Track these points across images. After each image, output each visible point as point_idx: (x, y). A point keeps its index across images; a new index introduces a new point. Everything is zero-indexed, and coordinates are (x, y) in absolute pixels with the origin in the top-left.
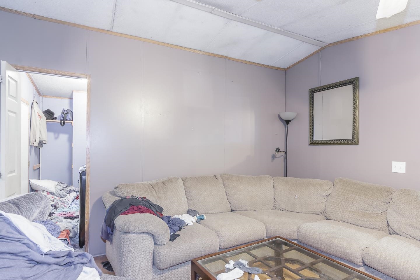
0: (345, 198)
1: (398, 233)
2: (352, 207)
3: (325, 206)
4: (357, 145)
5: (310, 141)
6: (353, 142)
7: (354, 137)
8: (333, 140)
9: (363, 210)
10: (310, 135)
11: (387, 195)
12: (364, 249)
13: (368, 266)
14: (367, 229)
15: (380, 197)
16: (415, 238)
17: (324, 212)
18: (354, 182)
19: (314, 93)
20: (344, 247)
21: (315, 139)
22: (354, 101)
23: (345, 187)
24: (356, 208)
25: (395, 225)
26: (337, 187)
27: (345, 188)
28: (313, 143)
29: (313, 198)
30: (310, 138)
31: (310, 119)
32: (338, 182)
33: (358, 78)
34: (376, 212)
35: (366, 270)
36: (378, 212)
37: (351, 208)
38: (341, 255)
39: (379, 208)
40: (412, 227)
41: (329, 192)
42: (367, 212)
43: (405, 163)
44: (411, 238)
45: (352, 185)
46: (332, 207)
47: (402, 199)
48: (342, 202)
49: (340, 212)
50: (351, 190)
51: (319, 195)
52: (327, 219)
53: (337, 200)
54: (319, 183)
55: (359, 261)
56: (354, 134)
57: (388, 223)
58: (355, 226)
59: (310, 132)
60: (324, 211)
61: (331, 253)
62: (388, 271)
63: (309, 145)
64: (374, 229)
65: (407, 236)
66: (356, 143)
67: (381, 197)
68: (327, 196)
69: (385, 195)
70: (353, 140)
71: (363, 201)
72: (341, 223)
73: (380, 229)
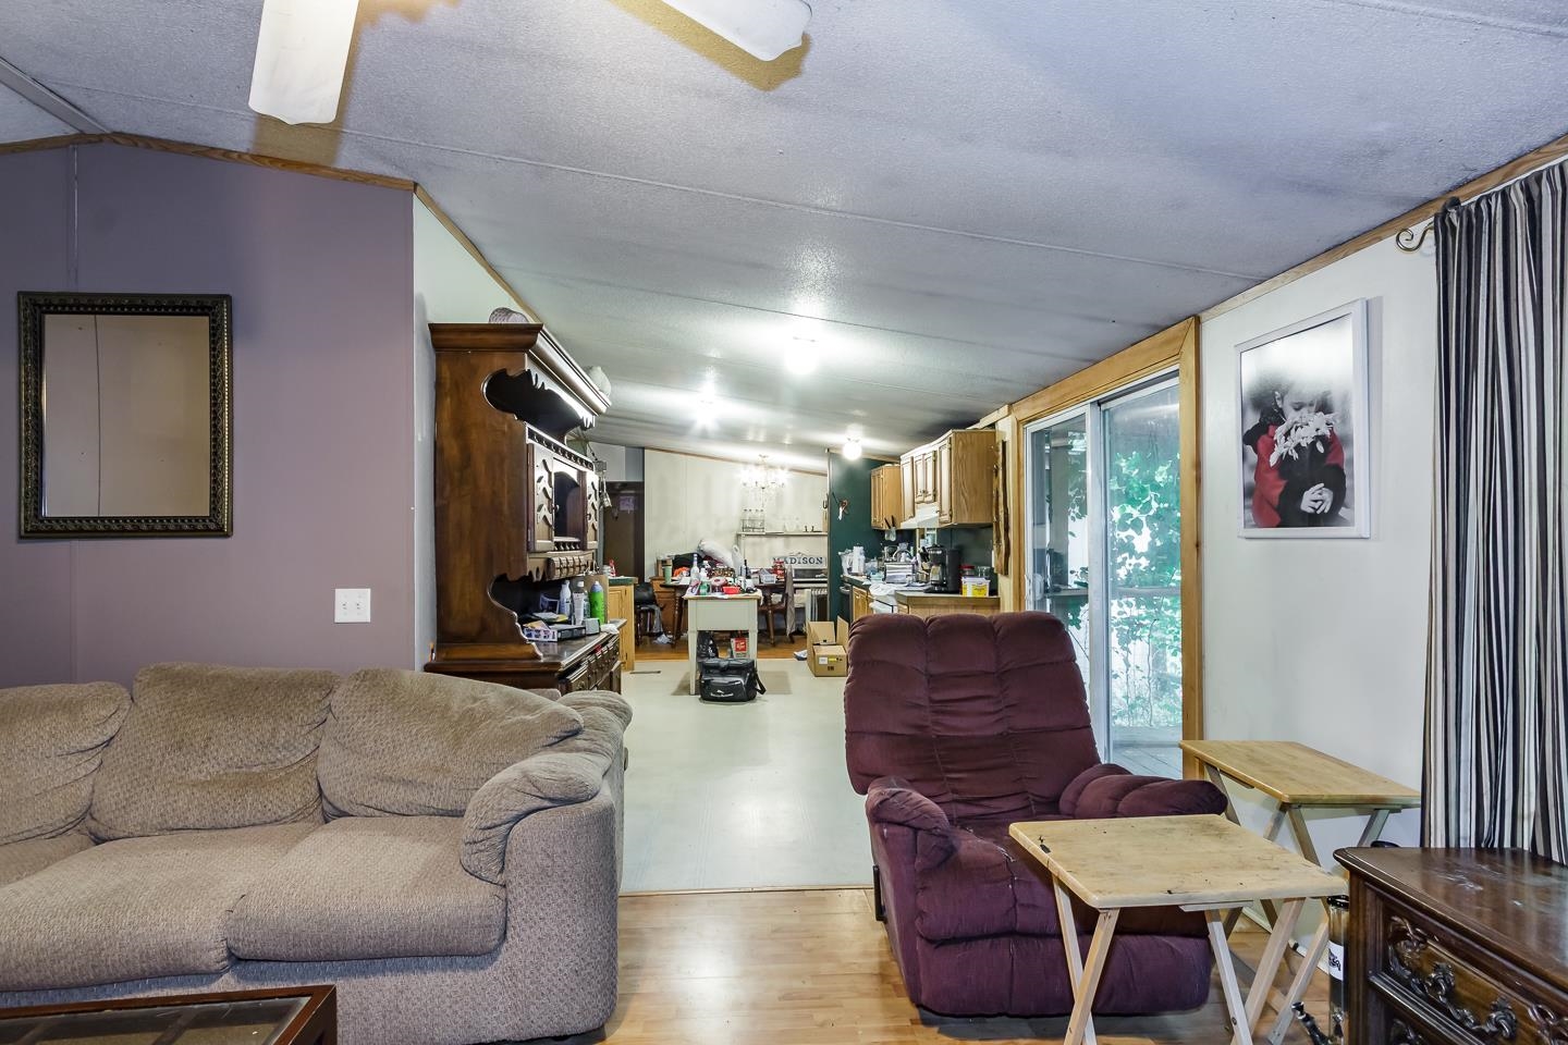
0: (178, 739)
1: (347, 809)
2: (203, 767)
3: (93, 791)
4: (227, 536)
5: (26, 519)
6: (212, 526)
7: (214, 509)
8: (132, 519)
9: (240, 767)
10: (26, 493)
11: (318, 698)
12: (234, 907)
13: (246, 960)
14: (253, 829)
15: (297, 710)
16: (388, 810)
17: (88, 817)
18: (211, 673)
19: (47, 317)
20: (160, 929)
21: (47, 512)
22: (215, 377)
23: (177, 697)
24: (217, 767)
25: (337, 791)
26: (147, 701)
27: (179, 700)
28: (39, 528)
29: (33, 771)
30: (26, 507)
31: (26, 425)
32: (148, 683)
33: (228, 297)
34: (286, 763)
35: (242, 977)
36: (292, 759)
37: (200, 772)
38: (144, 965)
39: (295, 748)
40: (382, 781)
41: (110, 731)
42: (254, 769)
43: (369, 590)
44: (377, 813)
45: (206, 686)
46: (122, 787)
47: (358, 703)
48: (163, 755)
49: (154, 798)
50: (202, 702)
51: (59, 752)
52: (98, 841)
53: (143, 754)
54: (63, 698)
55: (214, 956)
56: (216, 497)
57: (320, 789)
58: (214, 833)
59: (26, 480)
60: (89, 811)
61: (105, 975)
62: (307, 946)
63: (21, 537)
64: (276, 821)
65: (370, 811)
66: (222, 530)
67: (302, 708)
68: (100, 748)
69: (312, 701)
70: (211, 521)
71: (242, 735)
72: (155, 839)
73: (298, 816)
